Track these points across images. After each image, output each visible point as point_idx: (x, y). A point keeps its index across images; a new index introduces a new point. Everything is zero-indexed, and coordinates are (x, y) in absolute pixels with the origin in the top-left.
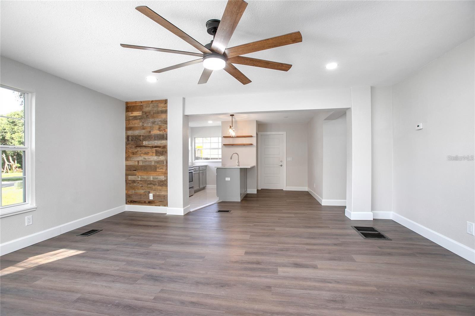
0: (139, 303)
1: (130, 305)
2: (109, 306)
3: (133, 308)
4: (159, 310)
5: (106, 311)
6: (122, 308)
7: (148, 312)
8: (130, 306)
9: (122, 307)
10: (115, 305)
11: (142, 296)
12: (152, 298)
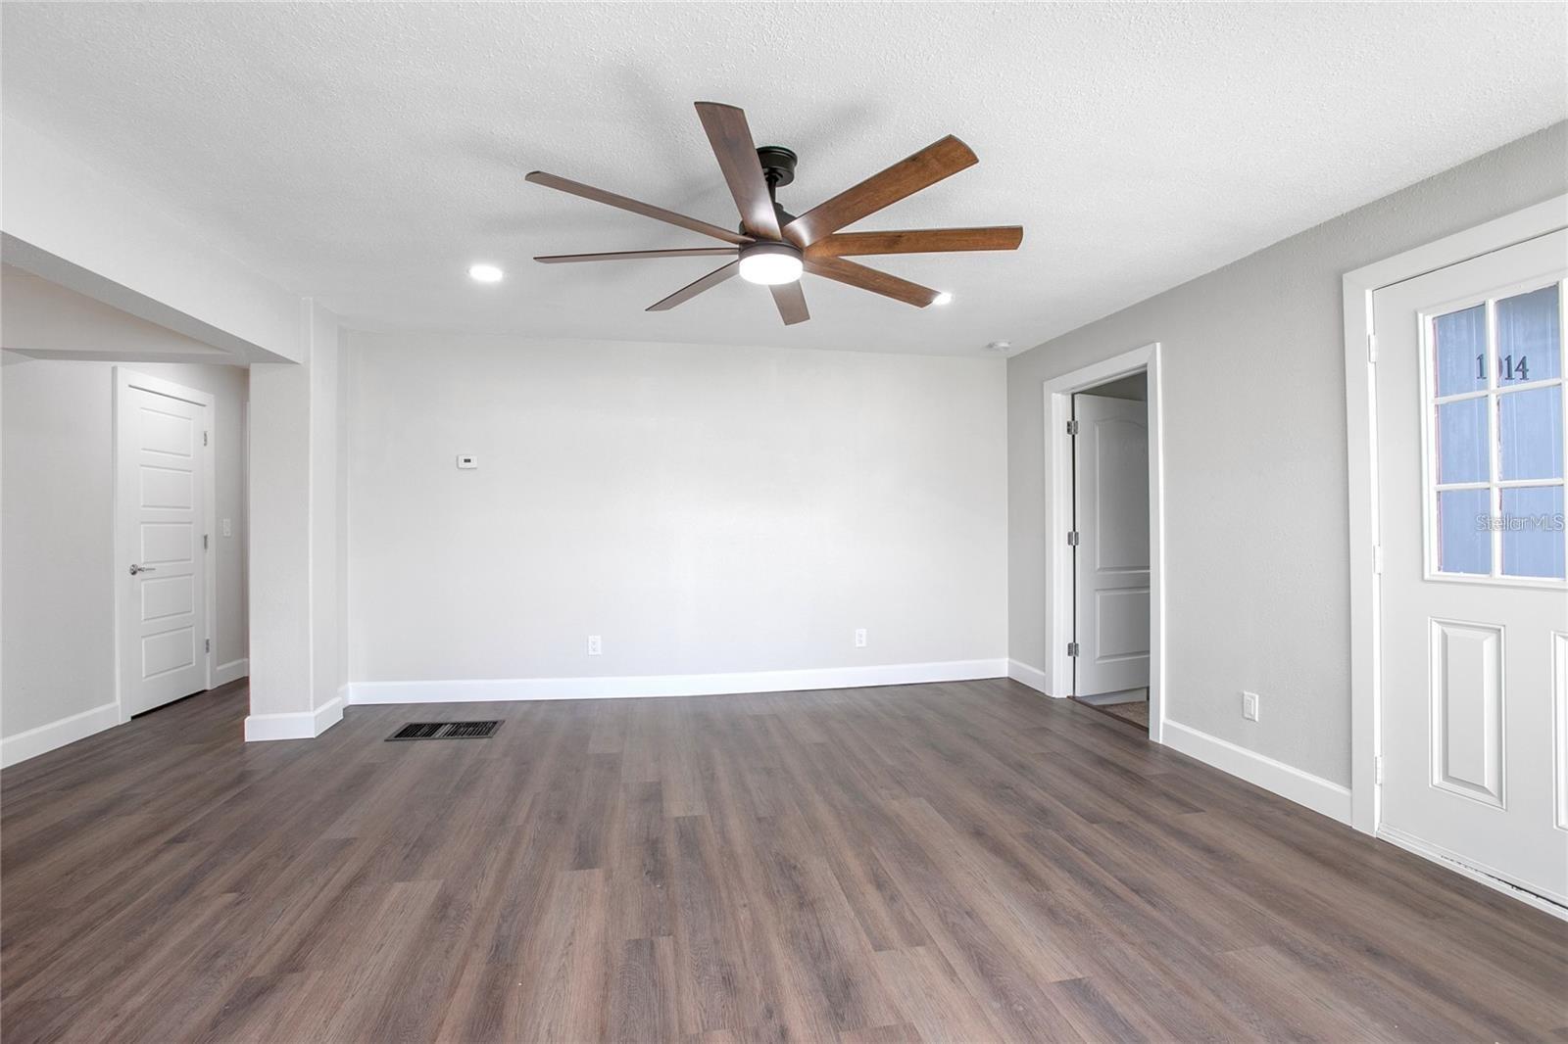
0: (957, 960)
1: (978, 970)
2: (1021, 1009)
3: (979, 958)
4: (941, 920)
5: (1035, 1000)
6: (1001, 978)
7: (963, 931)
8: (982, 970)
9: (998, 980)
10: (1006, 997)
11: (931, 970)
12: (921, 950)
